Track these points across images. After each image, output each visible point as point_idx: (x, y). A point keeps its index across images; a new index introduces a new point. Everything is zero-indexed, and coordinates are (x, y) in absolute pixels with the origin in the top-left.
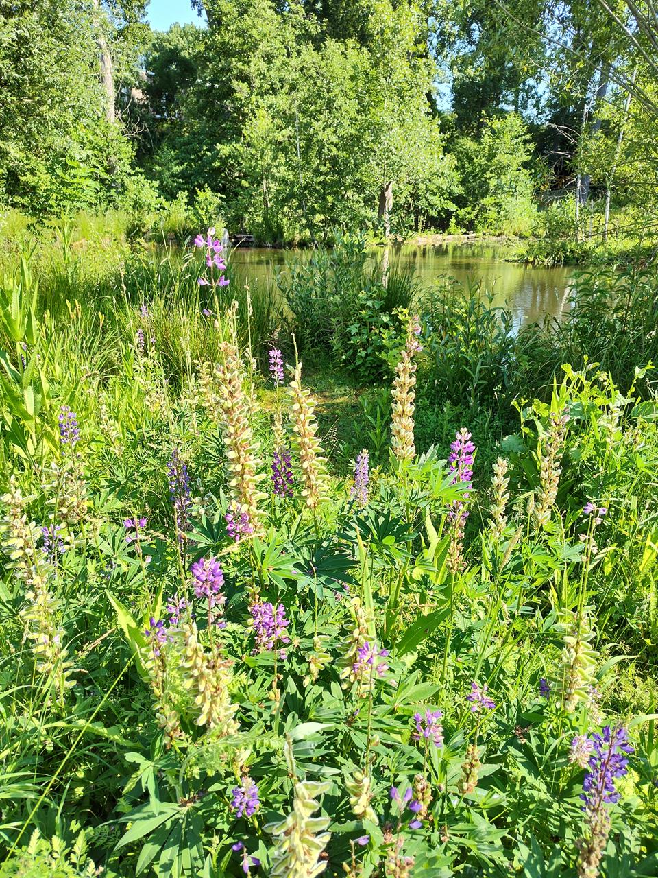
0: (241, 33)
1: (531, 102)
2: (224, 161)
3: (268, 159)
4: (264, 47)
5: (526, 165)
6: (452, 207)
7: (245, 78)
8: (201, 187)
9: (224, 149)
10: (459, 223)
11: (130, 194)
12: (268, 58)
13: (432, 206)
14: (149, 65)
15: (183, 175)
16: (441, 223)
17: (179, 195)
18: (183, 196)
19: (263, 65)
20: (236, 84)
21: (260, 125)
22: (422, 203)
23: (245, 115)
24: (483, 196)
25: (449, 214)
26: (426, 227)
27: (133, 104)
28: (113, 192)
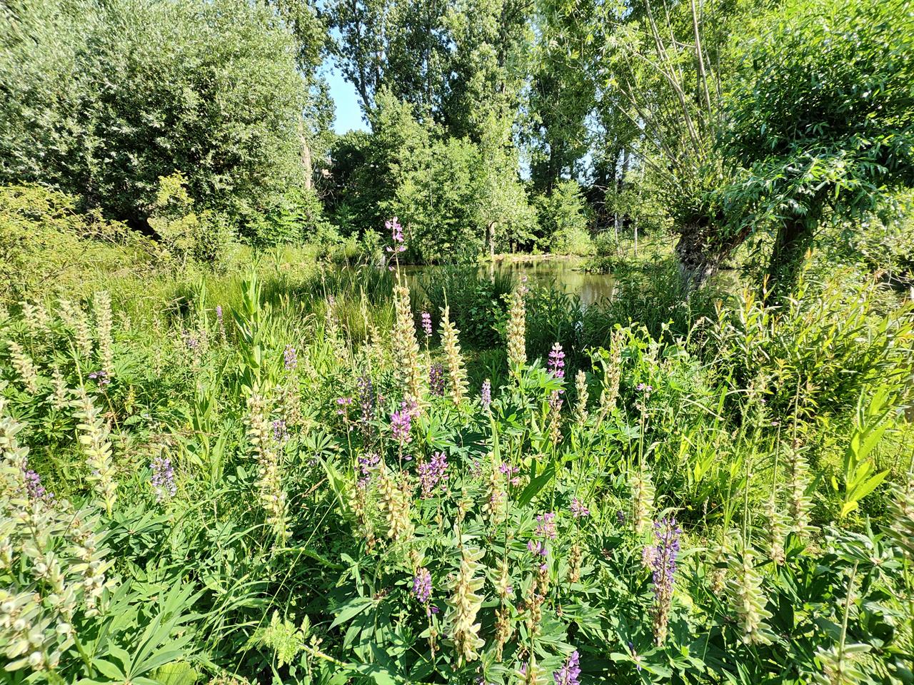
0: (393, 135)
1: (581, 174)
2: (382, 211)
3: (412, 211)
4: (409, 143)
5: (581, 211)
6: (534, 238)
7: (396, 162)
8: (368, 228)
9: (383, 205)
10: (539, 247)
11: (320, 234)
12: (412, 149)
13: (521, 238)
14: (333, 155)
15: (355, 221)
16: (528, 248)
17: (353, 233)
18: (355, 234)
19: (408, 153)
20: (391, 165)
21: (407, 190)
22: (514, 236)
23: (396, 184)
24: (554, 230)
25: (532, 242)
26: (518, 250)
27: (323, 178)
28: (308, 233)
